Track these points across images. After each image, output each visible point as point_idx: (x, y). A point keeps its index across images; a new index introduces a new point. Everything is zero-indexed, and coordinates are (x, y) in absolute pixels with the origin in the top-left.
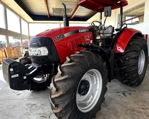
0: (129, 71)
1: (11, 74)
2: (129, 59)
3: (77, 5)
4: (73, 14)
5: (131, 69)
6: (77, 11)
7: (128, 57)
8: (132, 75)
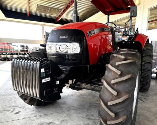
0: (145, 76)
1: (42, 76)
2: (144, 64)
3: (66, 5)
4: (60, 16)
5: (147, 74)
6: (65, 13)
7: (144, 61)
8: (147, 80)
